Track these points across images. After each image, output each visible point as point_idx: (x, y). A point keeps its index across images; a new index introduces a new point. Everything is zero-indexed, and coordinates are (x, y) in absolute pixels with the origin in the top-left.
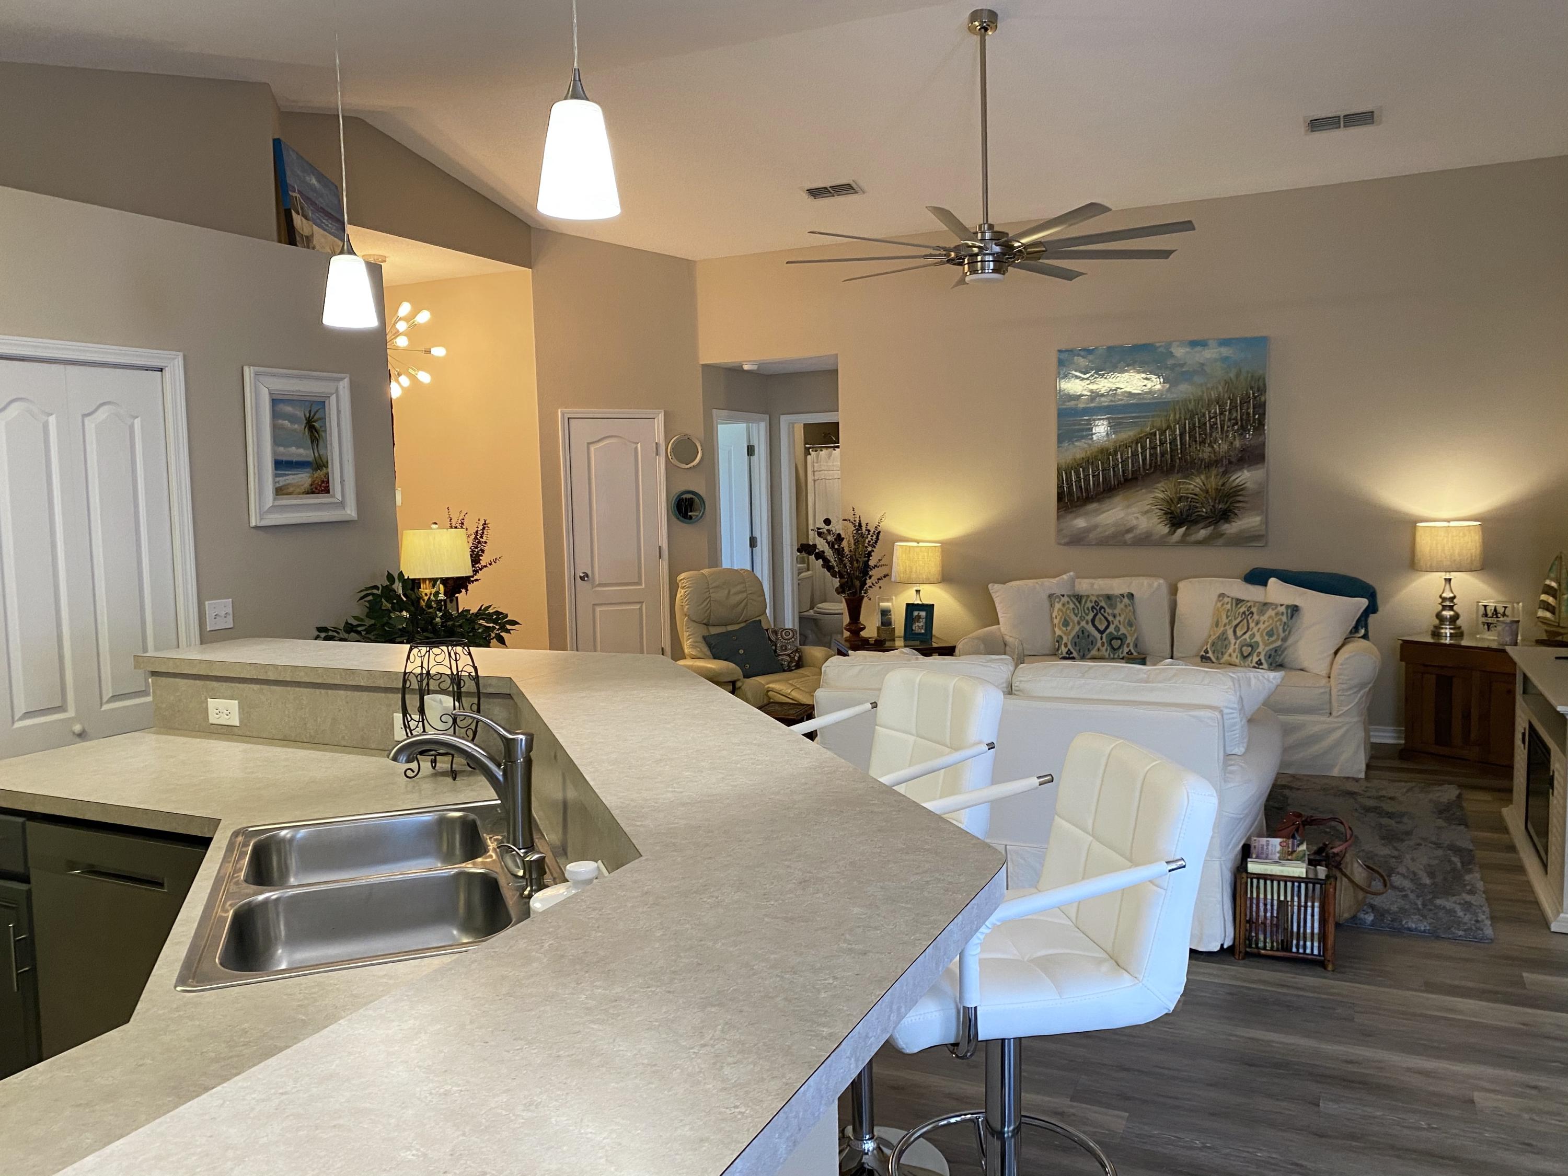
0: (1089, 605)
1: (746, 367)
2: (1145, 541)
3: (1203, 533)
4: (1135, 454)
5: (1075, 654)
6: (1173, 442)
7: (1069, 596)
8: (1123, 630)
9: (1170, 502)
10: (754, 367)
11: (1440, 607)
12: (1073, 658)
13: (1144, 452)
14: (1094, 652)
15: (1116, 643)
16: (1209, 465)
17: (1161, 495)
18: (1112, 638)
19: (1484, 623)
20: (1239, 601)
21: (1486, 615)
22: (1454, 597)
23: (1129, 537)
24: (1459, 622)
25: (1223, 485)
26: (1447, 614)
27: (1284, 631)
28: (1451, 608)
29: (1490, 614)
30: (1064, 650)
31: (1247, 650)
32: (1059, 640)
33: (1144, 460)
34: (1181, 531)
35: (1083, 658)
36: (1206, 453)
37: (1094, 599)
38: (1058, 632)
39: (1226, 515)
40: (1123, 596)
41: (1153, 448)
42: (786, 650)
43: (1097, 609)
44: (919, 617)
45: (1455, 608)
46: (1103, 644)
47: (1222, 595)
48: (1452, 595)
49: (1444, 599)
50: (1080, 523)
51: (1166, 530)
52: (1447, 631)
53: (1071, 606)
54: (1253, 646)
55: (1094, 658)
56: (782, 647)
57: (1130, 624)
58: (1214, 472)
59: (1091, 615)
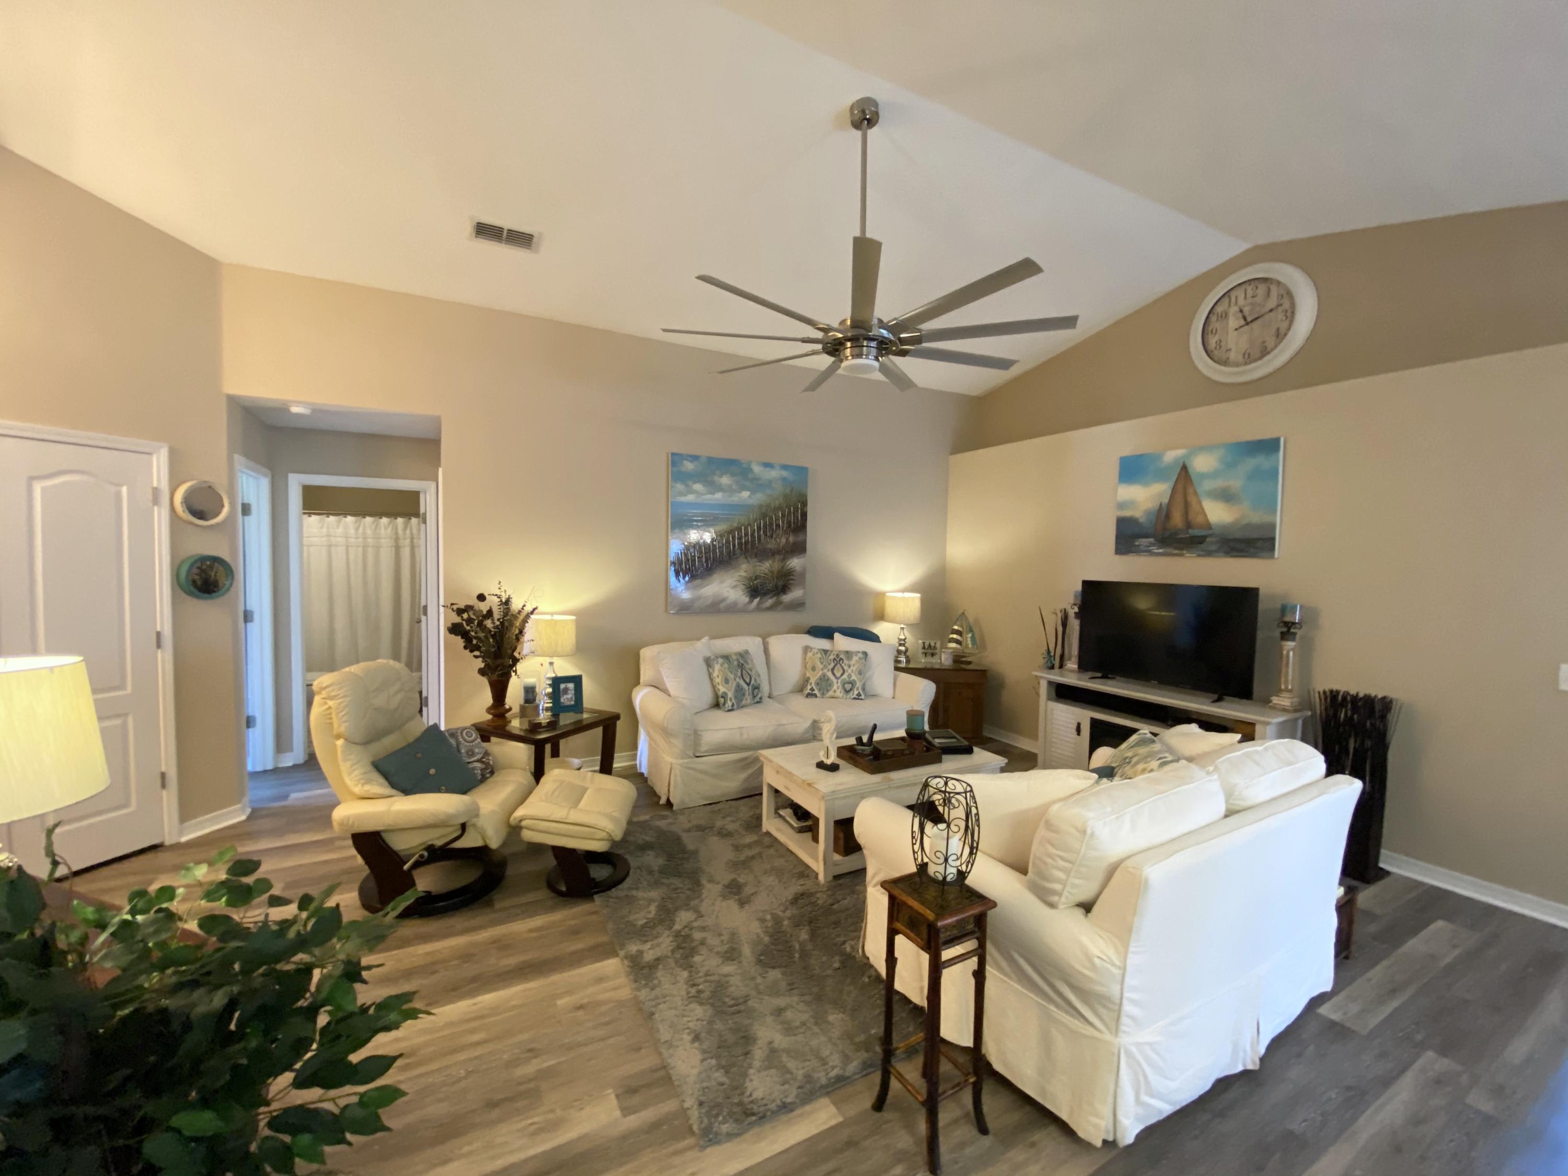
3: (770, 602)
6: (753, 535)
9: (750, 579)
11: (897, 645)
16: (773, 553)
17: (744, 574)
19: (923, 653)
21: (924, 648)
22: (905, 639)
24: (908, 653)
25: (782, 568)
26: (902, 648)
28: (904, 645)
29: (926, 647)
33: (734, 545)
34: (757, 600)
36: (772, 544)
39: (784, 589)
41: (740, 538)
42: (473, 754)
44: (567, 689)
45: (906, 645)
48: (903, 637)
49: (900, 640)
51: (747, 599)
52: (903, 659)
56: (467, 752)
58: (777, 557)
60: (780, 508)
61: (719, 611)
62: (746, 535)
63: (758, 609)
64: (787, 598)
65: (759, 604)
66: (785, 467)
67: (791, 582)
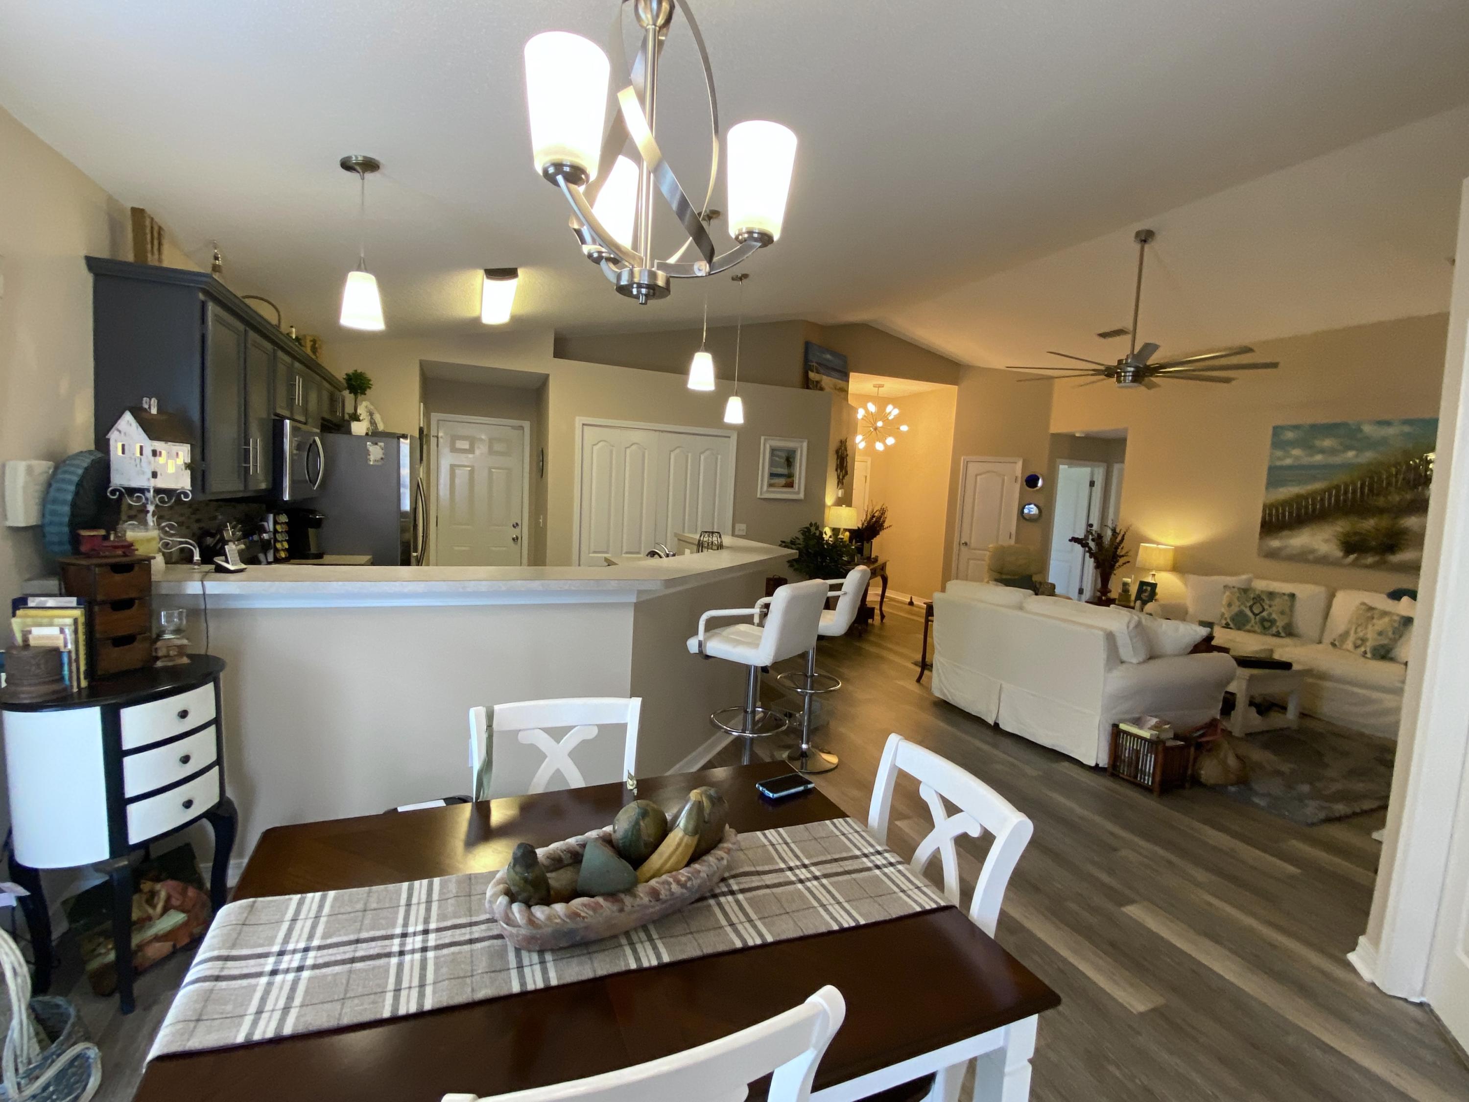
0: (1252, 596)
1: (1077, 435)
2: (1323, 561)
3: (1370, 560)
4: (1322, 500)
5: (1232, 625)
6: (1354, 493)
7: (1239, 589)
8: (1274, 616)
9: (1347, 535)
10: (1083, 435)
12: (1231, 628)
13: (1330, 498)
14: (1248, 627)
15: (1267, 624)
16: (1382, 511)
17: (1340, 530)
18: (1263, 620)
20: (1371, 609)
23: (1311, 557)
25: (1392, 526)
27: (1394, 633)
30: (1224, 622)
31: (1359, 642)
32: (1223, 614)
33: (1330, 503)
34: (1352, 557)
35: (1239, 629)
36: (1381, 501)
37: (1257, 593)
38: (1223, 610)
39: (1392, 548)
40: (1284, 594)
41: (1338, 496)
43: (1258, 599)
44: (1146, 590)
46: (1256, 623)
47: (1363, 604)
50: (1275, 543)
51: (1339, 554)
53: (1238, 595)
54: (1364, 640)
55: (1249, 631)
57: (1282, 613)
58: (1386, 516)
59: (1251, 603)
60: (1396, 464)
61: (1307, 561)
62: (1346, 492)
63: (1354, 564)
64: (1397, 558)
65: (1356, 559)
66: (1406, 422)
67: (1403, 542)
